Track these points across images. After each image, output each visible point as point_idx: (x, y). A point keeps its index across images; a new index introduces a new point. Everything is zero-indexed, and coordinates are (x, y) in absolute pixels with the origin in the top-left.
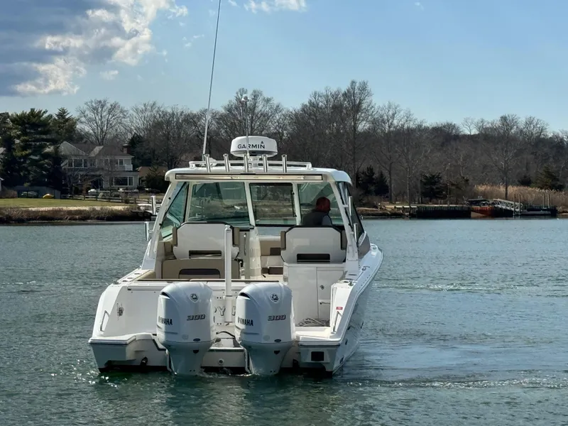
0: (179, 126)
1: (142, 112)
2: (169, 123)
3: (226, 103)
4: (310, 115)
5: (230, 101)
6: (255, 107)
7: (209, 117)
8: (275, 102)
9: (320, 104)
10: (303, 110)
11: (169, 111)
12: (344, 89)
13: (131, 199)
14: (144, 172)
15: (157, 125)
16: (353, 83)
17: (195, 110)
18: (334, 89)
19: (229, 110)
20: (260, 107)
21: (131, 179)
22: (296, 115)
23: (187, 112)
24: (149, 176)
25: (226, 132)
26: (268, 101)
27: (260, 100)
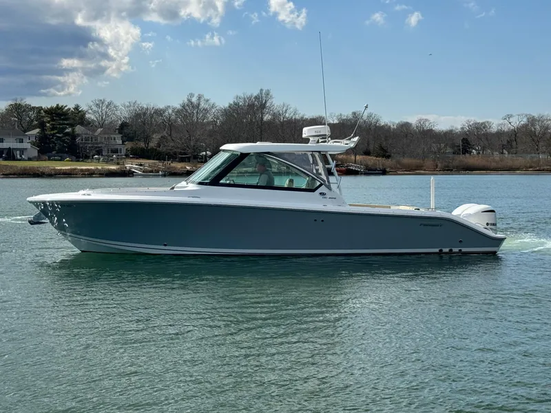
0: (152, 117)
1: (128, 107)
2: (145, 114)
3: (181, 102)
4: (234, 110)
5: (184, 101)
6: (199, 104)
7: (170, 111)
8: (212, 102)
9: (241, 103)
10: (230, 107)
11: (145, 106)
12: (255, 94)
13: (121, 162)
14: (129, 145)
15: (138, 116)
16: (261, 90)
17: (161, 106)
18: (249, 94)
19: (183, 107)
20: (203, 105)
21: (121, 150)
22: (225, 110)
23: (156, 108)
24: (132, 147)
25: (181, 120)
26: (207, 101)
27: (202, 100)
